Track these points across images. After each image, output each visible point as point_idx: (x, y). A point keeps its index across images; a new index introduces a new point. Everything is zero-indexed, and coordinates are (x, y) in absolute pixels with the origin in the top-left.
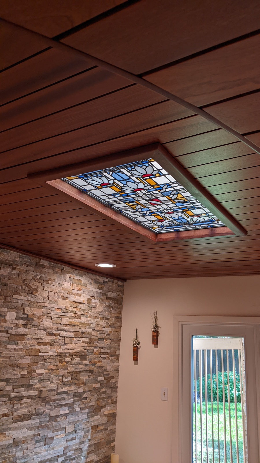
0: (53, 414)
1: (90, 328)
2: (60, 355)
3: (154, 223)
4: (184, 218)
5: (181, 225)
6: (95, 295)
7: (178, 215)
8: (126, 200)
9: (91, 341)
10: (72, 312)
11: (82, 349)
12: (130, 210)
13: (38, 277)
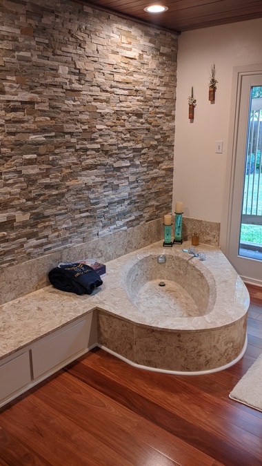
0: (116, 165)
1: (144, 86)
2: (116, 112)
6: (147, 49)
9: (146, 100)
10: (124, 68)
11: (137, 107)
13: (84, 27)
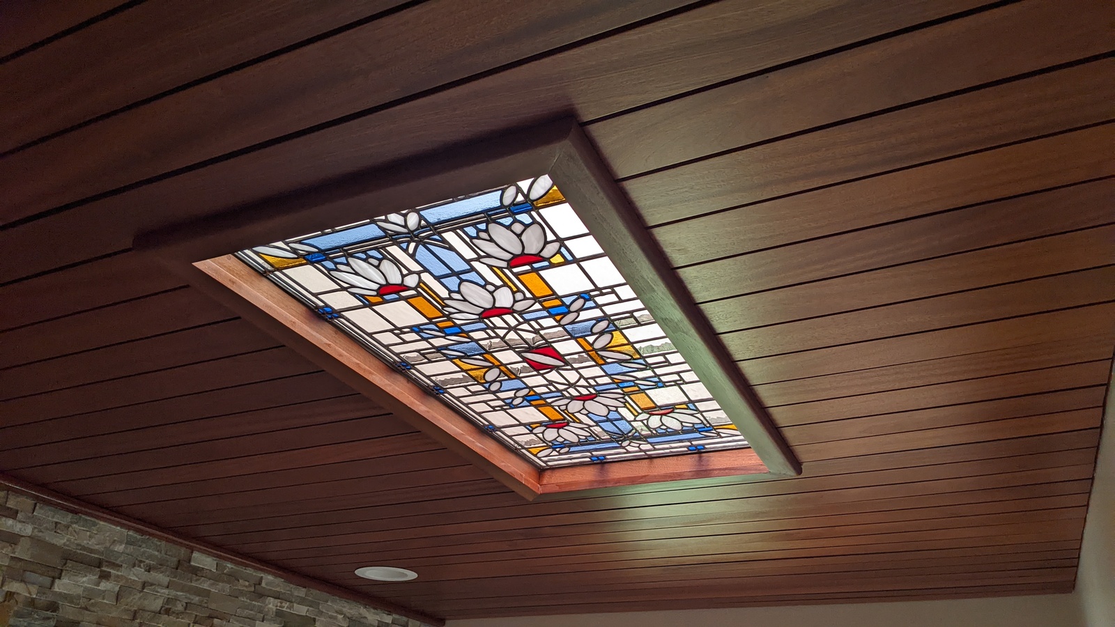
3: (535, 431)
4: (623, 418)
5: (612, 442)
7: (606, 406)
8: (455, 347)
12: (465, 387)
13: (180, 605)
